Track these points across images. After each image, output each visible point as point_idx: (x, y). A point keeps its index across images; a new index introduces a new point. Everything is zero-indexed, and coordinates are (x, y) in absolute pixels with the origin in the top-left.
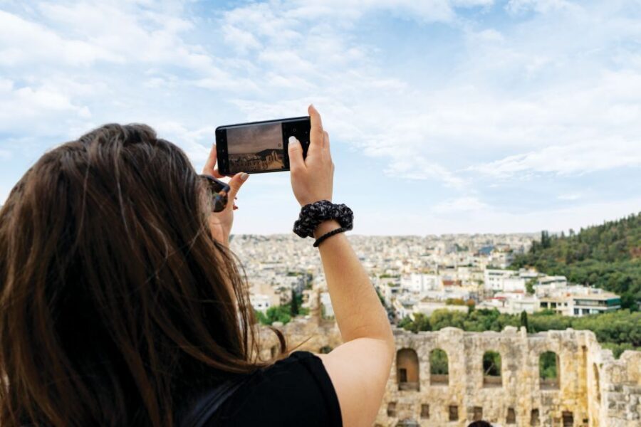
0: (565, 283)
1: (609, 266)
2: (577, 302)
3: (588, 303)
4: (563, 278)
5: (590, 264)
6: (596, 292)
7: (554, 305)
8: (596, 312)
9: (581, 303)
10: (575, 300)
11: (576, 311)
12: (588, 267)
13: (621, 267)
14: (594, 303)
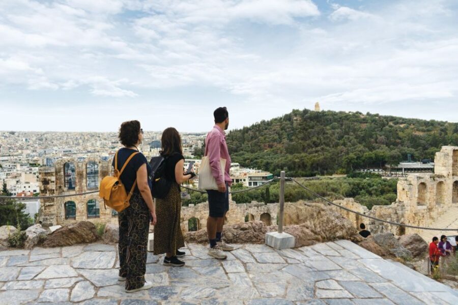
0: (239, 167)
1: (254, 155)
2: (250, 178)
3: (256, 179)
4: (238, 164)
5: (243, 154)
6: (259, 172)
7: (237, 181)
8: (261, 184)
9: (253, 179)
10: (249, 177)
11: (250, 184)
12: (243, 156)
13: (260, 156)
14: (259, 179)
